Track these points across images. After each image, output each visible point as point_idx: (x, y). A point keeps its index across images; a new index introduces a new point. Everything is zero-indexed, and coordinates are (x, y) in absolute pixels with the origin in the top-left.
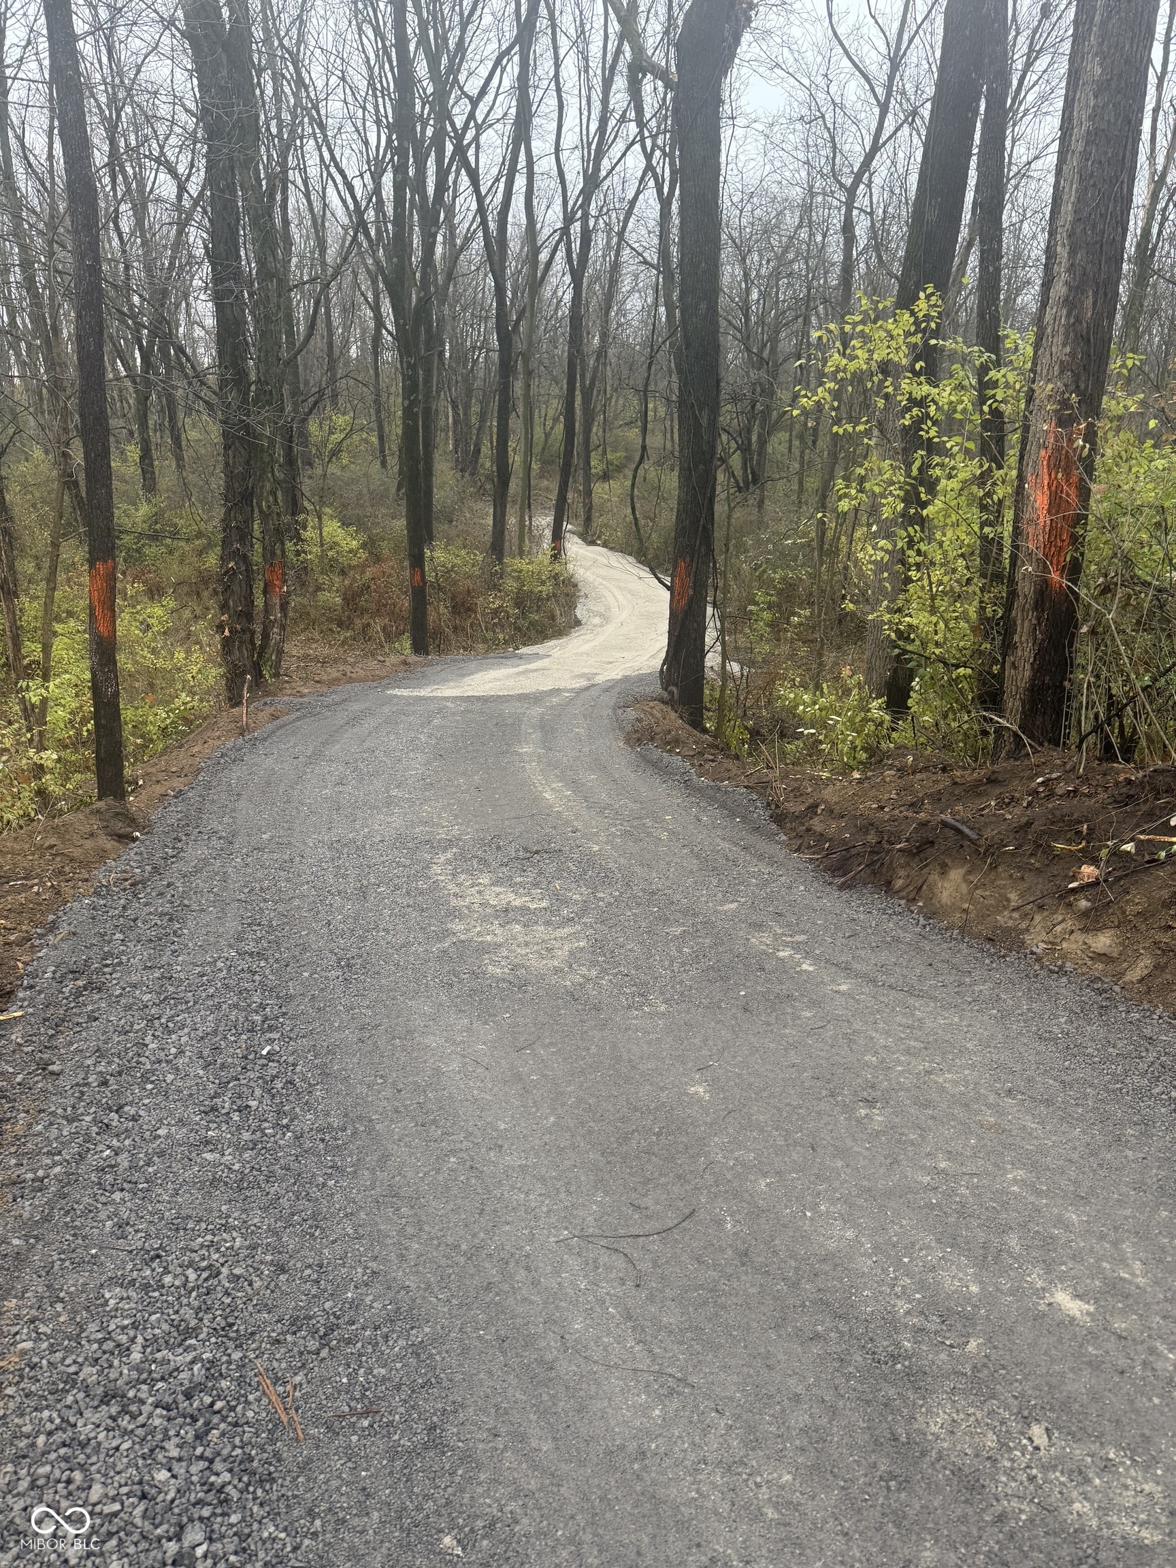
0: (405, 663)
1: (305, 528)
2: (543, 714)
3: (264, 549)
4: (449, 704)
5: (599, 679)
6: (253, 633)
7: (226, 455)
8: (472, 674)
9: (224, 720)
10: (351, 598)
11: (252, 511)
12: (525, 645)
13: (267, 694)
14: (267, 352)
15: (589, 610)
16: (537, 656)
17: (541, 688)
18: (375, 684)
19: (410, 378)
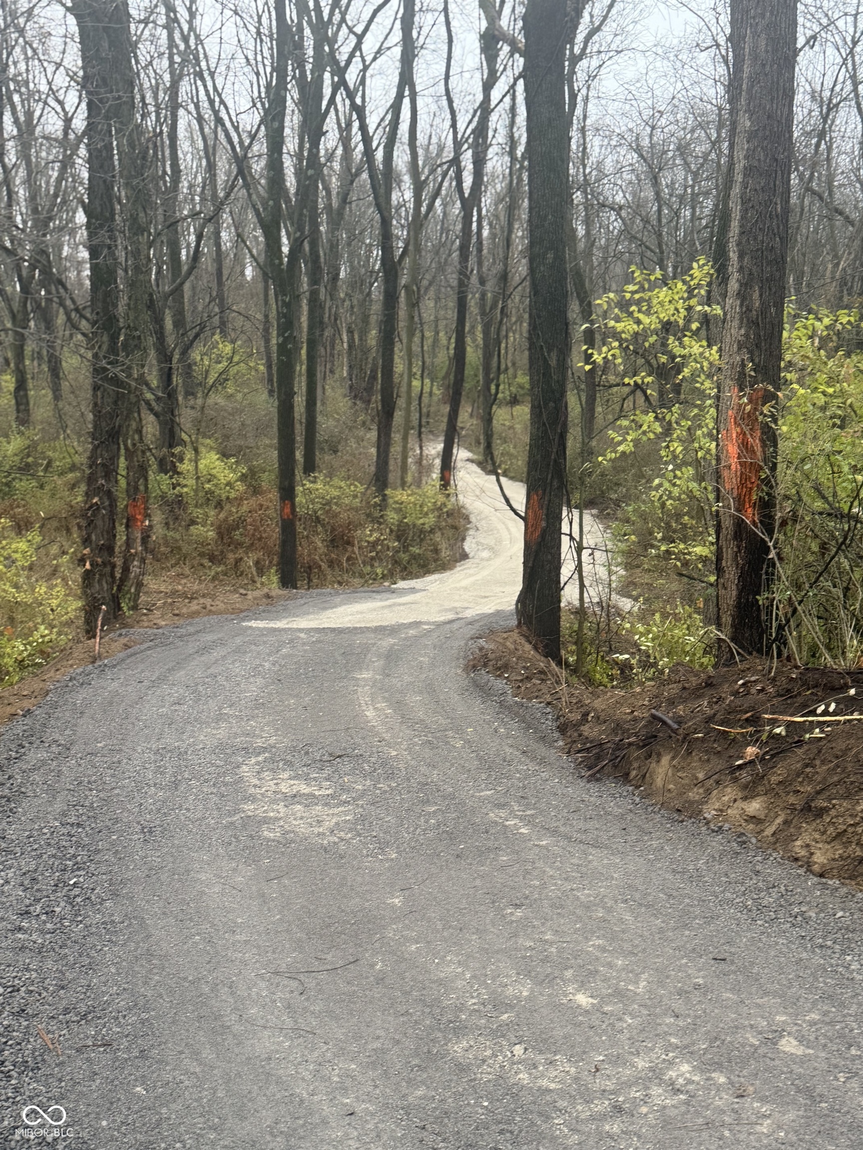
0: (268, 596)
1: (181, 460)
2: (394, 645)
3: (128, 484)
4: (302, 635)
5: (469, 614)
6: (114, 566)
7: (95, 395)
8: (335, 607)
9: (79, 652)
10: (225, 532)
11: (119, 449)
12: (404, 579)
13: (125, 626)
14: (136, 300)
15: (478, 543)
16: (413, 590)
17: (402, 621)
18: (233, 616)
19: (285, 316)
